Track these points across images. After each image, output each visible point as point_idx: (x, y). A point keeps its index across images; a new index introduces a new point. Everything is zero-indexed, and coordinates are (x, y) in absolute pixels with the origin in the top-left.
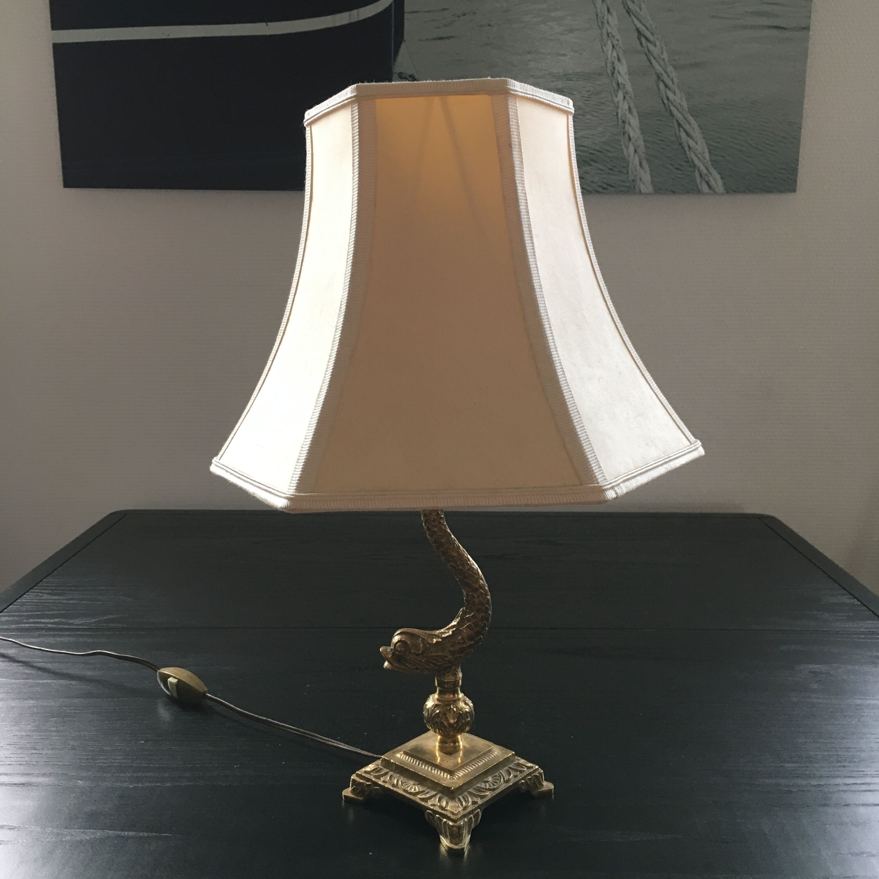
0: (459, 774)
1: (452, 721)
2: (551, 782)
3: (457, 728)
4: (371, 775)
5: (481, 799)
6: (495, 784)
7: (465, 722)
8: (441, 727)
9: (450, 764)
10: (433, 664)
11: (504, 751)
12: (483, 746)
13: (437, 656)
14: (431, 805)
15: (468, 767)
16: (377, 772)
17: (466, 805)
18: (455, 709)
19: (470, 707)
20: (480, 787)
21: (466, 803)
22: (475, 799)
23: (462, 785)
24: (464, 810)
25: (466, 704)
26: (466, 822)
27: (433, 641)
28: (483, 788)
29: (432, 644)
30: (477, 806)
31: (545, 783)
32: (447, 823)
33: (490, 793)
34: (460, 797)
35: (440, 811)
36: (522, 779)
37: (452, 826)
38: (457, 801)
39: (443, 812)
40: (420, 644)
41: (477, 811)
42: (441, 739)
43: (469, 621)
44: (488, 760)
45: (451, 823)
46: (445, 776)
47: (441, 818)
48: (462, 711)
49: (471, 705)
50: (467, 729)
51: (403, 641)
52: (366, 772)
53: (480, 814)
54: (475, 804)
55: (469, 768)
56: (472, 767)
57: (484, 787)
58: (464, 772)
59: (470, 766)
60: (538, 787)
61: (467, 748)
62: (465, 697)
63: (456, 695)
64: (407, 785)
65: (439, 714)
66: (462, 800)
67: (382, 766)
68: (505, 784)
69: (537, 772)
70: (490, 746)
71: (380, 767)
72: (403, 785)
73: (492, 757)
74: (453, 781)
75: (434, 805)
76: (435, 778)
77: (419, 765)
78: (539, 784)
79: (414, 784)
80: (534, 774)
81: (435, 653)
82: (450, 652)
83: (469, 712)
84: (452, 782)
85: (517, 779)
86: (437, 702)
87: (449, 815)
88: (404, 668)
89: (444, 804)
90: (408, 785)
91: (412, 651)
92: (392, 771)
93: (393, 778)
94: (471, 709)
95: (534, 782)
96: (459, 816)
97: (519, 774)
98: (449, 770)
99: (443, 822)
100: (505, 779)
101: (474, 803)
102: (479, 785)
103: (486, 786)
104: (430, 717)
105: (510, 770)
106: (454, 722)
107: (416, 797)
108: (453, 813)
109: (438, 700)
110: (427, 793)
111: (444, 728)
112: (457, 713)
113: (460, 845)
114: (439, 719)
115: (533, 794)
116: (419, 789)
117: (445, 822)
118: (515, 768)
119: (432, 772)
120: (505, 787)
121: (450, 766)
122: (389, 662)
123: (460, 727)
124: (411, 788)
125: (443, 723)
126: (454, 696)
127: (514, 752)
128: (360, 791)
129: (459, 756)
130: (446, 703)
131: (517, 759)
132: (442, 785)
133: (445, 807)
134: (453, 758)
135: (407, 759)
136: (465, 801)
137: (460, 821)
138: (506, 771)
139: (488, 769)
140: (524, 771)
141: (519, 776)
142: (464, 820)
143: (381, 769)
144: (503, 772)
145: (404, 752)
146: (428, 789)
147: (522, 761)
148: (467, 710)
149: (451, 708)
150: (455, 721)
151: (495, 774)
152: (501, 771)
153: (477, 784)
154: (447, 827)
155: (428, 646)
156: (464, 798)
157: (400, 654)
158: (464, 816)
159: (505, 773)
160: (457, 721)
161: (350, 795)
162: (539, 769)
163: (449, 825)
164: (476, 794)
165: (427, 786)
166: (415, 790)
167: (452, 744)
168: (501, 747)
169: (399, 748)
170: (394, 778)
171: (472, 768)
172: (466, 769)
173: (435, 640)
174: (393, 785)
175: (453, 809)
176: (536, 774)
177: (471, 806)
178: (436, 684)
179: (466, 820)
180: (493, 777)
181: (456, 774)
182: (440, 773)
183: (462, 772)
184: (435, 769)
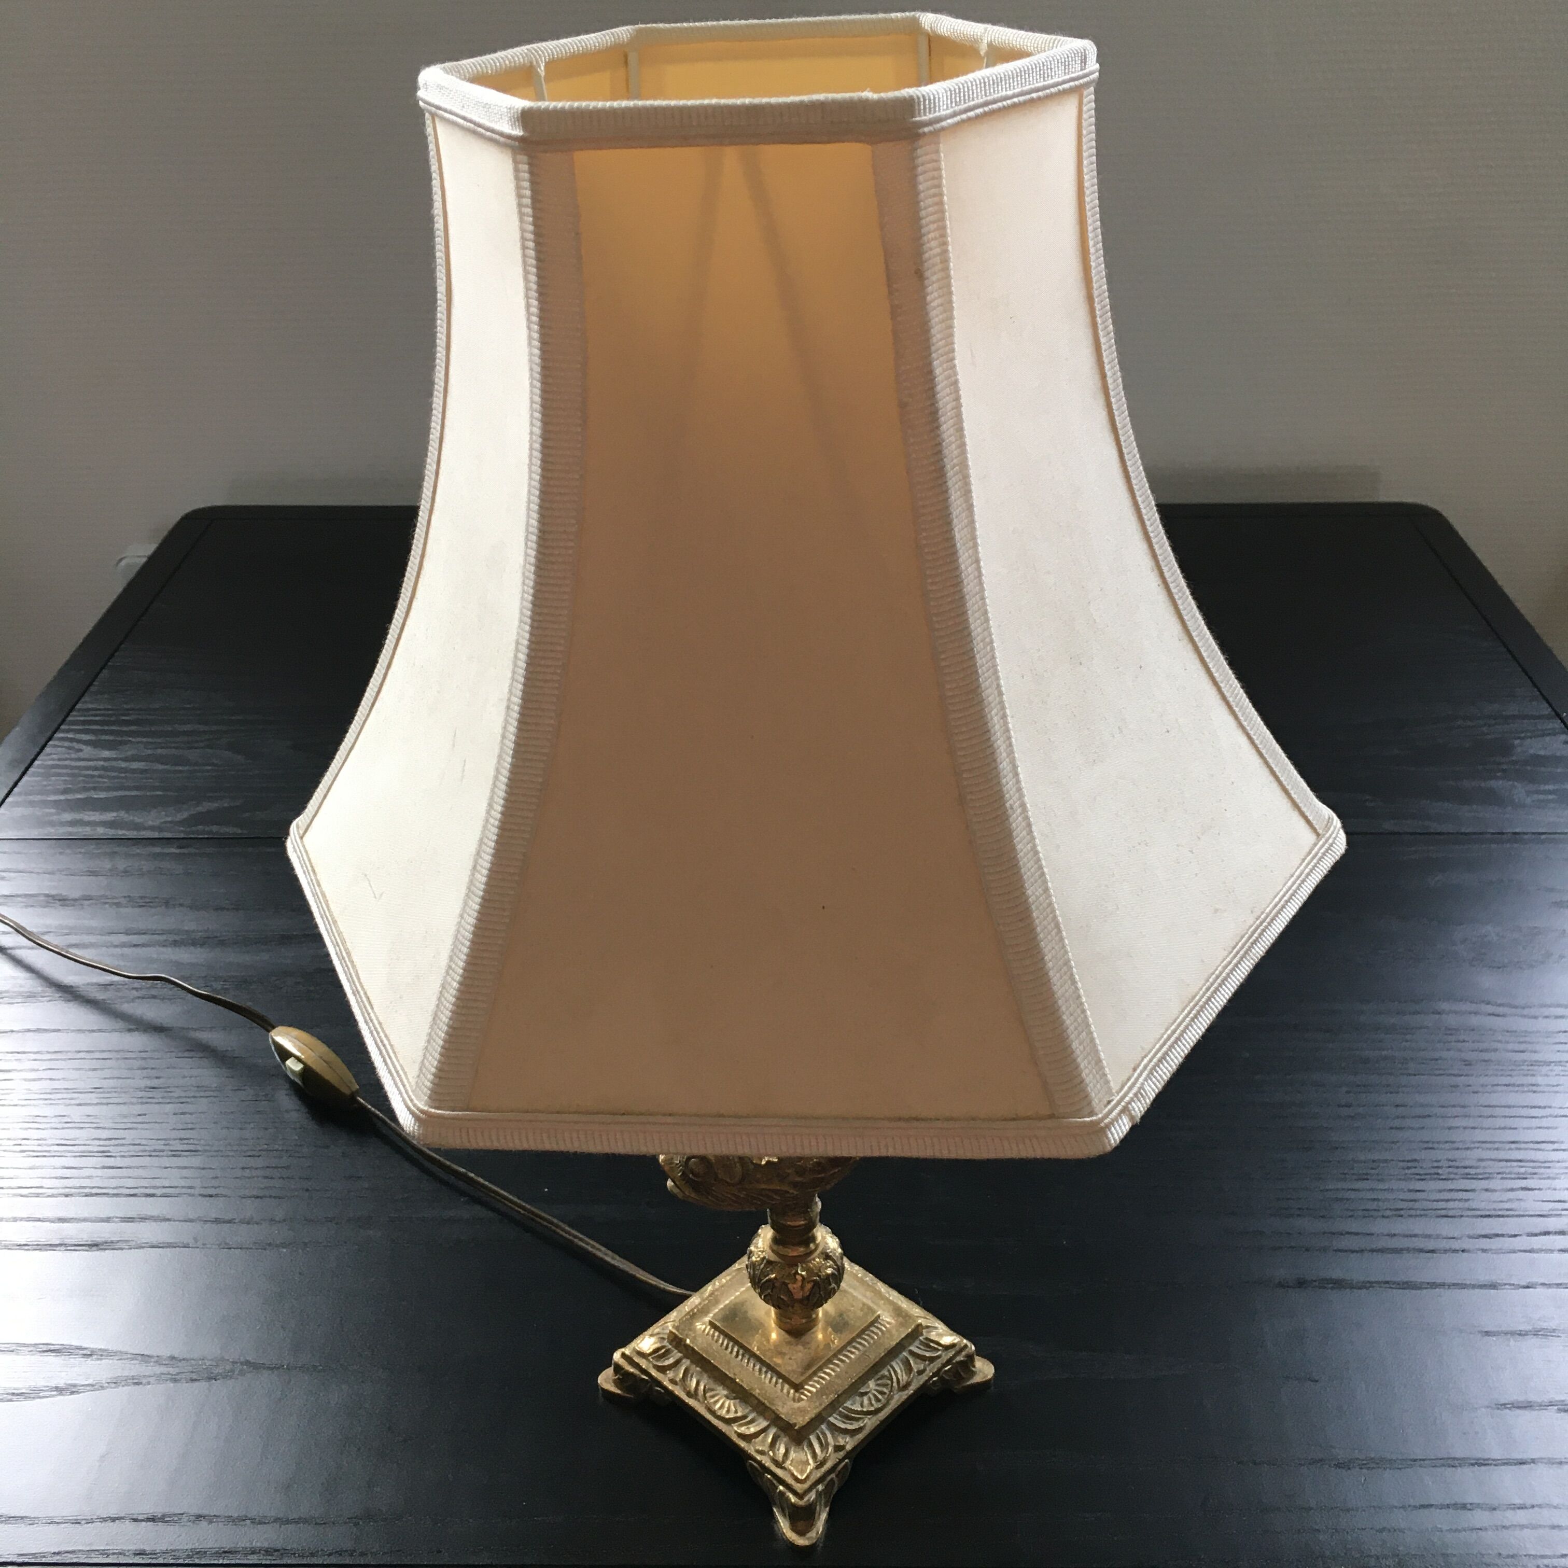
0: (811, 1386)
1: (799, 1295)
2: (990, 1361)
4: (649, 1361)
5: (852, 1436)
6: (881, 1397)
8: (779, 1302)
9: (794, 1365)
14: (758, 1452)
15: (832, 1367)
16: (660, 1357)
17: (824, 1455)
18: (805, 1273)
19: (834, 1262)
20: (851, 1410)
21: (822, 1451)
22: (841, 1440)
23: (816, 1416)
24: (817, 1467)
26: (821, 1492)
27: (761, 1160)
28: (857, 1412)
29: (760, 1165)
30: (843, 1454)
31: (977, 1367)
32: (786, 1494)
33: (870, 1419)
34: (812, 1439)
35: (773, 1468)
36: (934, 1375)
37: (794, 1504)
38: (806, 1449)
39: (779, 1471)
41: (843, 1464)
44: (869, 1345)
45: (793, 1499)
46: (785, 1391)
47: (775, 1482)
48: (819, 1276)
51: (702, 1157)
52: (638, 1352)
53: (850, 1465)
54: (841, 1450)
55: (833, 1370)
56: (838, 1366)
57: (860, 1408)
58: (821, 1381)
59: (834, 1364)
60: (963, 1378)
64: (714, 1396)
65: (774, 1283)
66: (816, 1444)
67: (670, 1345)
68: (900, 1394)
69: (965, 1352)
70: (874, 1312)
71: (663, 1345)
72: (708, 1395)
73: (878, 1336)
74: (801, 1405)
75: (762, 1453)
76: (766, 1395)
77: (737, 1356)
78: (969, 1372)
79: (727, 1397)
80: (959, 1358)
81: (764, 1182)
83: (833, 1274)
84: (798, 1409)
85: (924, 1378)
87: (790, 1481)
89: (780, 1455)
90: (716, 1398)
91: (721, 1176)
92: (685, 1359)
93: (690, 1375)
95: (957, 1374)
96: (808, 1484)
97: (928, 1365)
98: (793, 1381)
99: (778, 1491)
100: (901, 1382)
101: (838, 1448)
102: (850, 1405)
103: (862, 1406)
104: (759, 1281)
105: (912, 1360)
106: (803, 1297)
107: (730, 1428)
108: (796, 1478)
110: (752, 1422)
112: (809, 1282)
113: (809, 1535)
114: (774, 1291)
115: (956, 1393)
116: (736, 1411)
117: (783, 1493)
118: (922, 1352)
120: (900, 1400)
121: (795, 1370)
124: (722, 1406)
125: (782, 1299)
128: (629, 1386)
129: (811, 1342)
130: (789, 1260)
131: (926, 1330)
132: (777, 1416)
133: (784, 1462)
134: (801, 1345)
135: (715, 1340)
136: (822, 1446)
137: (811, 1493)
138: (902, 1361)
139: (870, 1367)
140: (938, 1356)
141: (928, 1369)
142: (818, 1490)
143: (668, 1352)
144: (897, 1365)
145: (708, 1316)
146: (751, 1411)
149: (797, 1272)
151: (882, 1373)
152: (893, 1365)
153: (847, 1402)
154: (785, 1501)
155: (751, 1171)
156: (818, 1439)
157: (696, 1179)
158: (819, 1481)
159: (902, 1367)
161: (612, 1388)
162: (970, 1344)
163: (788, 1498)
164: (844, 1426)
165: (750, 1408)
166: (729, 1411)
167: (802, 1320)
170: (692, 1376)
171: (838, 1369)
172: (826, 1373)
173: (764, 1160)
174: (689, 1394)
175: (797, 1467)
176: (962, 1356)
177: (832, 1456)
179: (820, 1487)
180: (878, 1379)
181: (806, 1387)
182: (776, 1383)
183: (818, 1382)
184: (766, 1372)
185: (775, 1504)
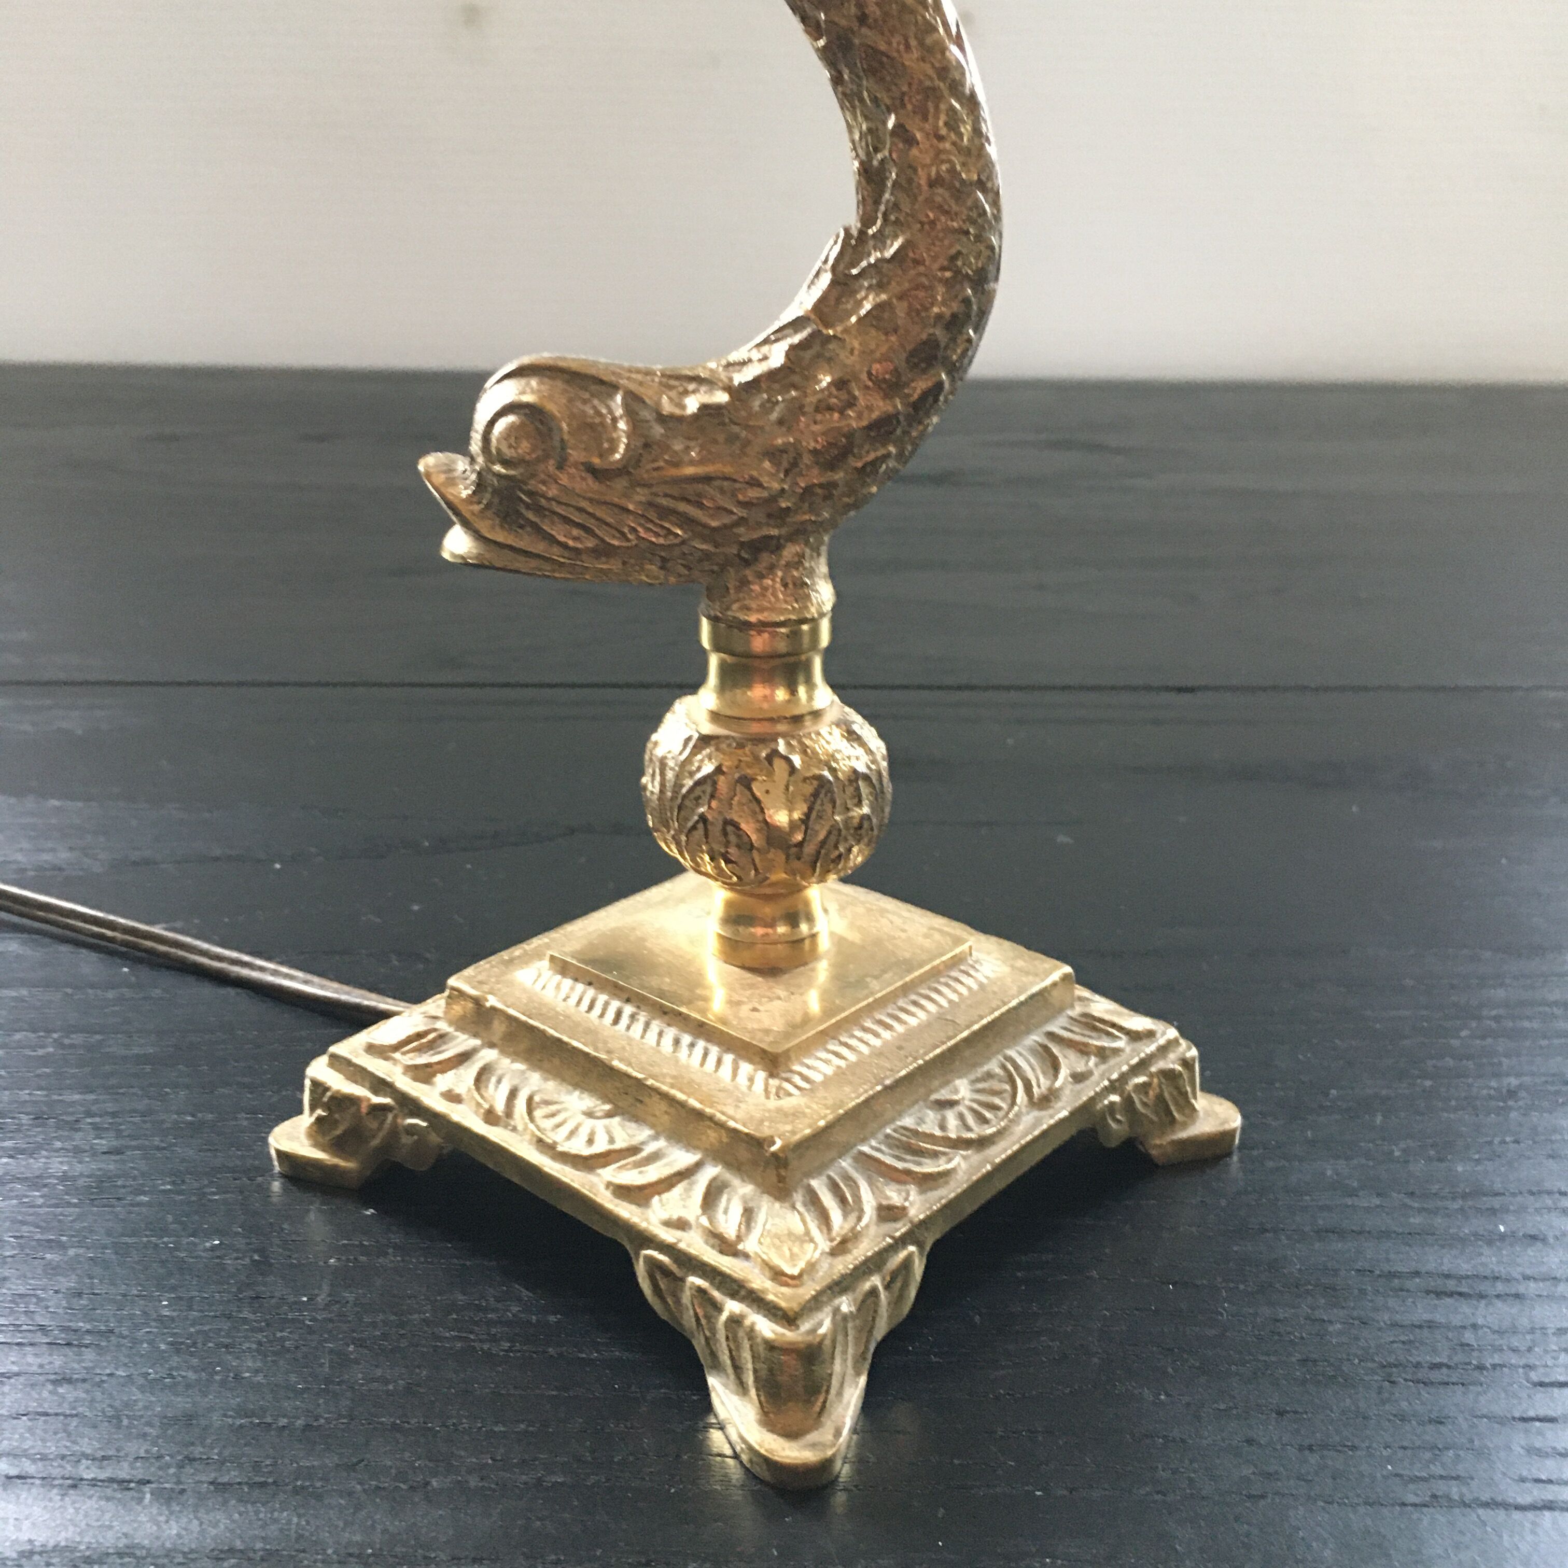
0: (808, 1067)
1: (781, 818)
2: (1228, 1097)
3: (809, 849)
4: (395, 1061)
5: (922, 1191)
6: (988, 1115)
7: (847, 822)
8: (727, 844)
9: (767, 1022)
10: (687, 521)
11: (1020, 963)
12: (926, 936)
13: (707, 479)
14: (668, 1224)
15: (858, 1033)
16: (419, 1050)
17: (847, 1226)
18: (797, 760)
19: (869, 752)
20: (916, 1133)
21: (845, 1215)
22: (894, 1196)
23: (829, 1127)
24: (834, 1252)
25: (852, 736)
26: (845, 1318)
27: (683, 407)
28: (930, 1138)
29: (681, 419)
30: (901, 1229)
31: (1202, 1102)
32: (747, 1322)
33: (964, 1158)
34: (815, 1183)
35: (711, 1257)
36: (1113, 1087)
37: (771, 1346)
38: (799, 1206)
39: (726, 1264)
40: (615, 420)
41: (902, 1255)
42: (729, 904)
43: (881, 287)
44: (950, 1001)
45: (766, 1328)
46: (742, 1080)
47: (716, 1294)
48: (833, 771)
49: (878, 746)
50: (857, 857)
51: (527, 406)
52: (372, 1049)
53: (918, 1268)
54: (895, 1220)
55: (861, 1040)
56: (877, 1035)
57: (938, 1133)
58: (836, 1061)
59: (866, 1030)
60: (1173, 1121)
61: (852, 944)
62: (847, 709)
63: (802, 691)
64: (553, 1115)
65: (715, 783)
66: (828, 1200)
67: (451, 1023)
68: (1036, 1113)
69: (1172, 1056)
70: (958, 941)
71: (443, 1026)
72: (538, 1113)
73: (969, 989)
74: (787, 1103)
75: (681, 1225)
76: (690, 1086)
77: (616, 1021)
78: (1180, 1110)
79: (590, 1114)
80: (1161, 1065)
81: (692, 463)
82: (774, 454)
83: (866, 778)
84: (779, 1110)
85: (1088, 1091)
86: (708, 728)
87: (759, 1281)
88: (540, 547)
89: (729, 1224)
90: (559, 1118)
91: (575, 455)
92: (492, 1045)
93: (494, 1079)
94: (874, 761)
95: (1160, 1098)
96: (808, 1290)
97: (1096, 1065)
98: (764, 1051)
99: (724, 1316)
100: (1035, 1090)
101: (888, 1213)
102: (908, 1121)
103: (943, 1127)
104: (672, 799)
105: (1055, 1050)
106: (792, 823)
107: (591, 1178)
108: (777, 1275)
109: (715, 717)
110: (654, 1157)
111: (738, 846)
112: (805, 779)
113: (812, 1437)
114: (714, 804)
115: (1154, 1152)
116: (612, 1141)
117: (735, 1321)
118: (1077, 1038)
119: (677, 1061)
120: (1034, 1126)
121: (767, 1032)
122: (467, 525)
123: (823, 843)
124: (572, 1133)
125: (736, 826)
126: (793, 692)
127: (1068, 969)
128: (345, 1133)
129: (810, 983)
130: (756, 728)
131: (1081, 999)
132: (721, 1126)
133: (739, 1238)
134: (782, 993)
135: (562, 995)
136: (843, 1201)
137: (819, 1316)
138: (1032, 1051)
139: (956, 1046)
140: (1116, 1051)
141: (1096, 1074)
142: (837, 1310)
143: (443, 1037)
144: (1022, 1057)
145: (552, 958)
146: (655, 1138)
147: (1102, 1007)
148: (862, 768)
149: (775, 753)
150: (796, 815)
151: (986, 1068)
152: (1011, 1053)
153: (900, 1115)
154: (746, 1344)
155: (658, 430)
156: (834, 1188)
157: (512, 472)
158: (840, 1286)
159: (1032, 1060)
160: (808, 815)
161: (306, 1149)
162: (1182, 1041)
163: (751, 1333)
164: (900, 1165)
165: (652, 1126)
166: (590, 1141)
167: (782, 929)
168: (1007, 944)
169: (536, 942)
170: (499, 1081)
171: (876, 1042)
172: (846, 1045)
173: (692, 405)
174: (490, 1117)
175: (778, 1248)
176: (1171, 1062)
177: (873, 1230)
178: (706, 642)
179: (846, 1304)
180: (978, 1080)
181: (797, 1067)
182: (719, 1062)
183: (827, 1062)
184: (692, 1045)
185: (717, 1366)
